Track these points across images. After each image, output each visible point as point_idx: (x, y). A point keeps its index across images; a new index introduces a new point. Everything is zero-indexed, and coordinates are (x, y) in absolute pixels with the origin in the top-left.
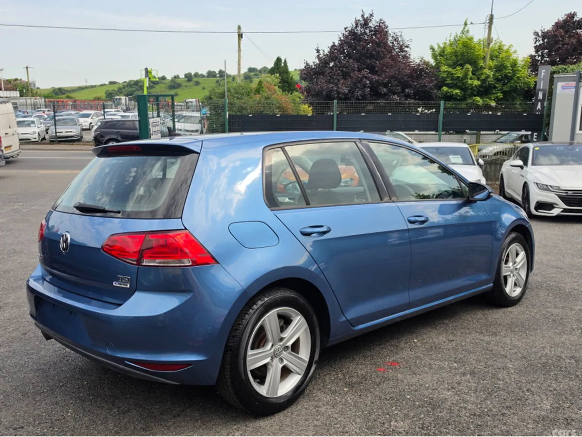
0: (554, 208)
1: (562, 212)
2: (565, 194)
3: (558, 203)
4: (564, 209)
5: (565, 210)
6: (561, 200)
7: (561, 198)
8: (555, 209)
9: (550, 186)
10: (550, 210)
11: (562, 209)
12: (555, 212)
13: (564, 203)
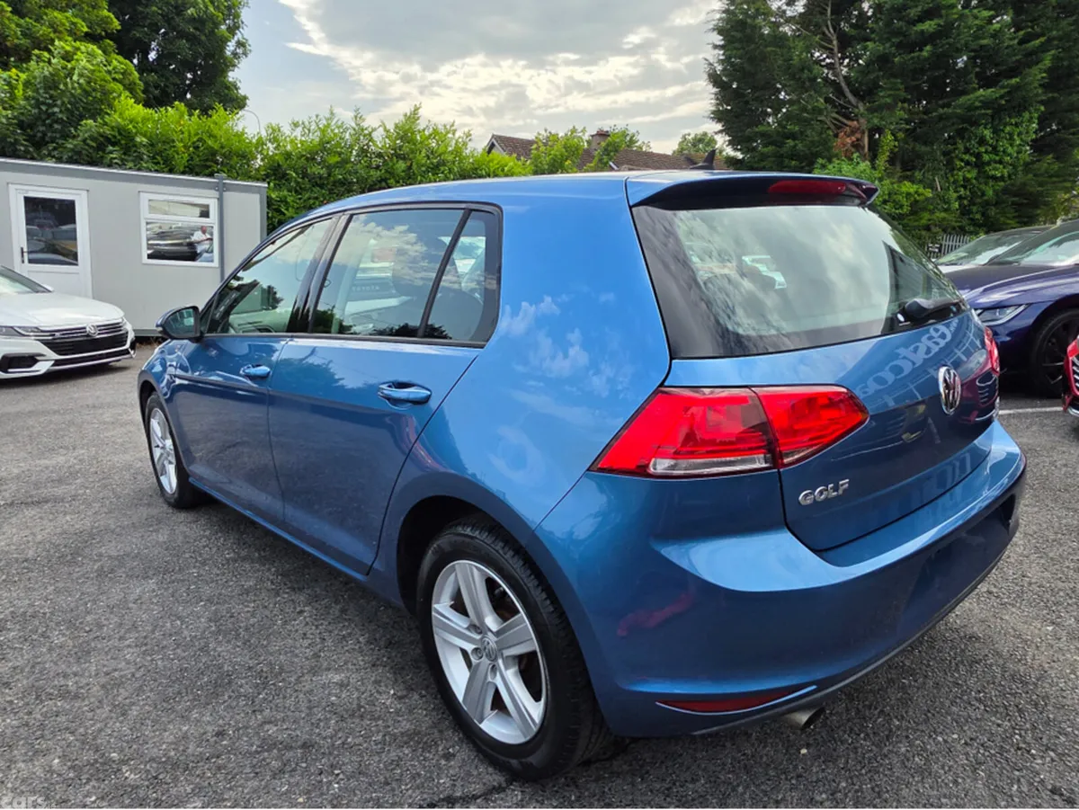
0: (37, 361)
1: (53, 365)
2: (50, 338)
3: (45, 353)
4: (56, 361)
5: (57, 363)
6: (49, 347)
7: (46, 343)
8: (38, 364)
9: (20, 327)
10: (30, 366)
11: (53, 362)
12: (42, 368)
13: (54, 351)
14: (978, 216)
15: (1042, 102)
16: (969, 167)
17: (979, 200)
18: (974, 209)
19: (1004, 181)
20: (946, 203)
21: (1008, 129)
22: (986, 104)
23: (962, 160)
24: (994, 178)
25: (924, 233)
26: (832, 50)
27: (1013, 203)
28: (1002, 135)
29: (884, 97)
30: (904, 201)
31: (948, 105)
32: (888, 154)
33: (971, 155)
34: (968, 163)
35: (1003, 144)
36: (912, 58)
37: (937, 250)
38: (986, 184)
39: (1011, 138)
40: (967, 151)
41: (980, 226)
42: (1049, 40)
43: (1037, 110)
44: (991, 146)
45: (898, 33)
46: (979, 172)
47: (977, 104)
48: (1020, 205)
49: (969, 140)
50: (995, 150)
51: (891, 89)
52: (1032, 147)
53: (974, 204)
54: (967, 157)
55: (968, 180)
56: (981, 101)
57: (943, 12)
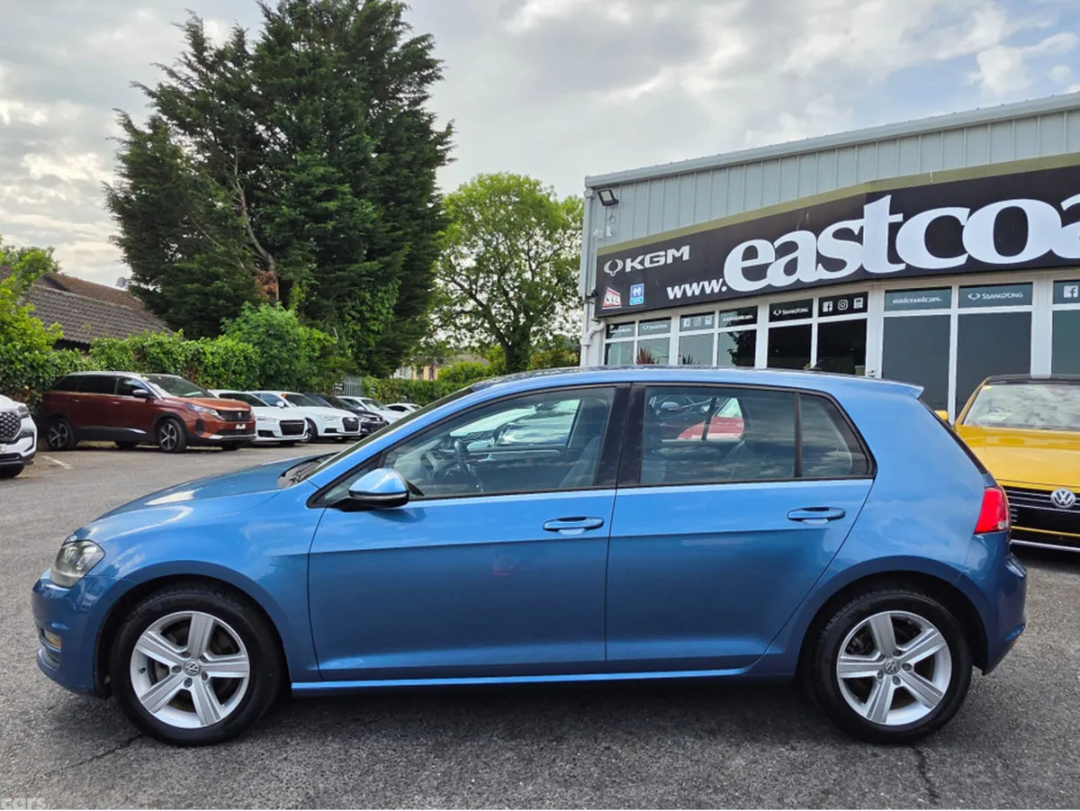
14: (364, 362)
15: (399, 278)
16: (354, 322)
17: (364, 350)
18: (361, 356)
19: (380, 334)
20: (342, 349)
21: (380, 294)
22: (370, 274)
23: (350, 315)
24: (373, 331)
25: (331, 373)
26: (241, 204)
27: (387, 353)
28: (377, 299)
29: (296, 254)
30: (317, 347)
31: (345, 270)
32: (297, 303)
33: (356, 311)
34: (353, 318)
35: (378, 306)
36: (320, 228)
37: (341, 389)
38: (369, 336)
39: (383, 303)
40: (353, 308)
41: (366, 369)
42: (406, 234)
43: (397, 283)
44: (369, 306)
45: (304, 204)
46: (362, 326)
47: (364, 273)
48: (392, 354)
49: (355, 299)
50: (372, 310)
51: (300, 249)
52: (394, 309)
53: (361, 352)
54: (353, 313)
55: (355, 331)
56: (366, 271)
57: (340, 196)
